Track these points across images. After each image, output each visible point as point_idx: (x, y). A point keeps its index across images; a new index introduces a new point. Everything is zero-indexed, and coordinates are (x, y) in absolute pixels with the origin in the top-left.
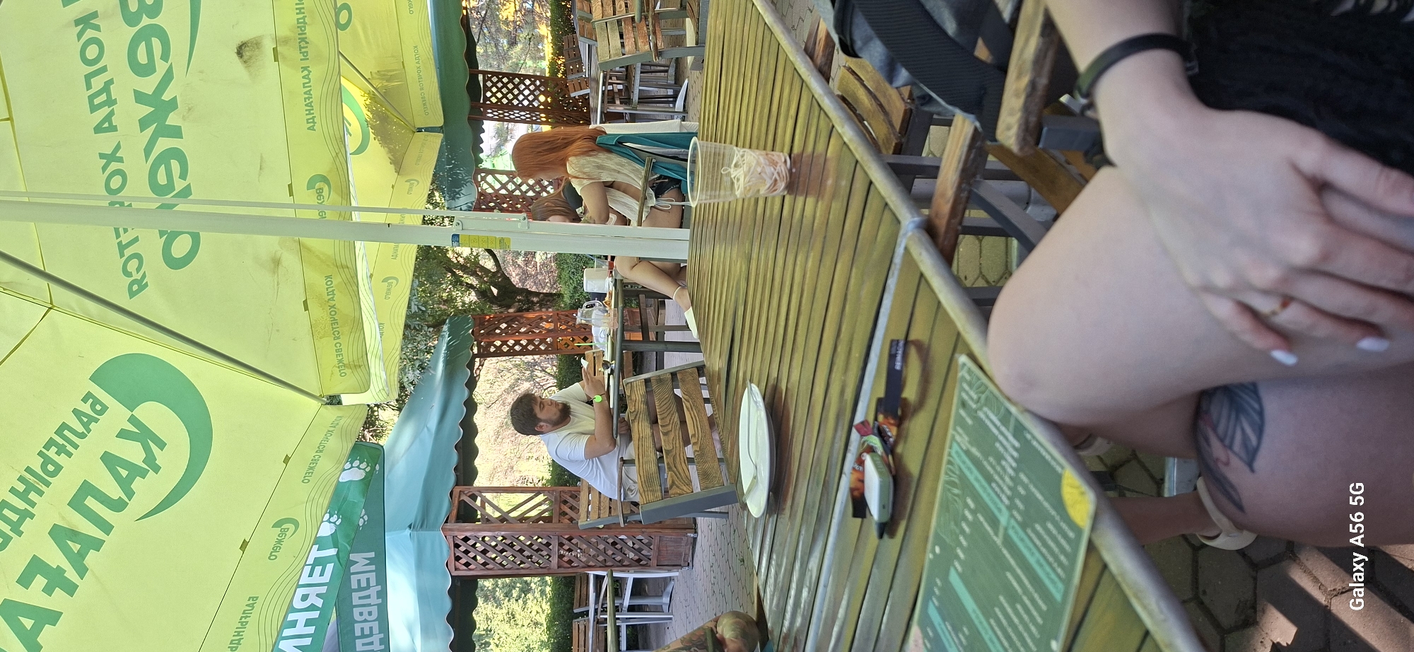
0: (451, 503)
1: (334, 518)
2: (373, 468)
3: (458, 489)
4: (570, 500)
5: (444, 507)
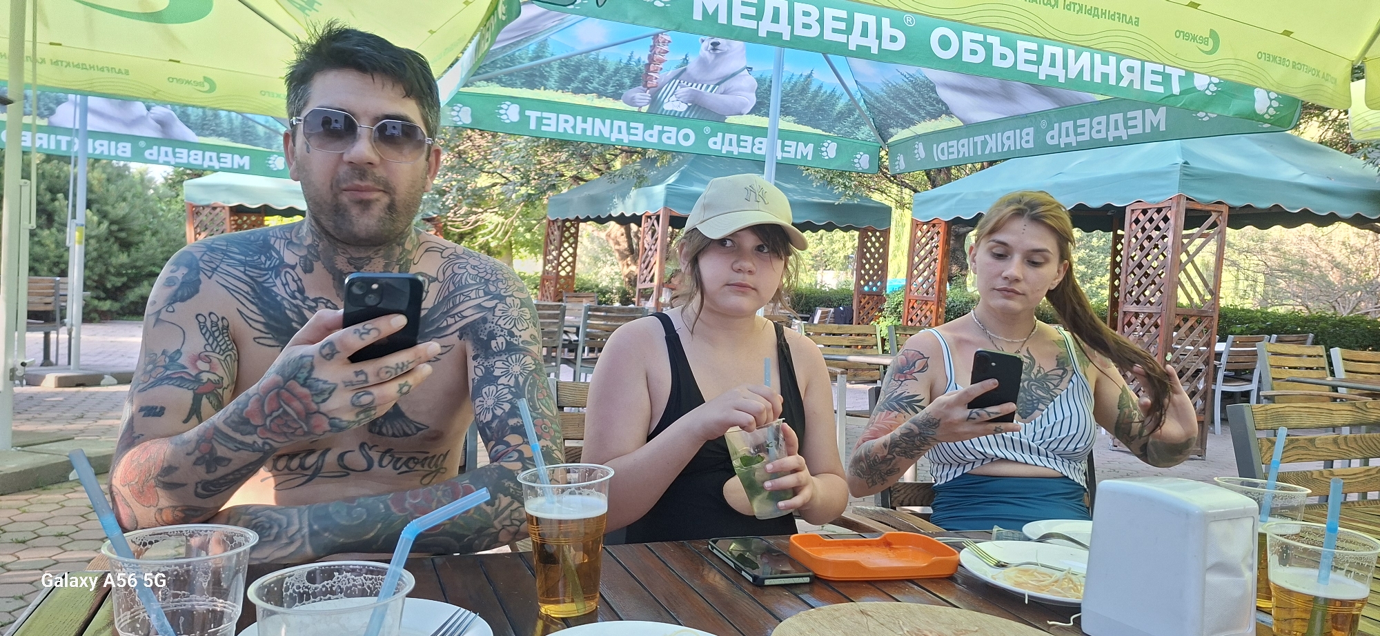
0: (1209, 203)
1: (1213, 88)
2: (1266, 121)
3: (1225, 210)
4: (1201, 327)
5: (1204, 196)
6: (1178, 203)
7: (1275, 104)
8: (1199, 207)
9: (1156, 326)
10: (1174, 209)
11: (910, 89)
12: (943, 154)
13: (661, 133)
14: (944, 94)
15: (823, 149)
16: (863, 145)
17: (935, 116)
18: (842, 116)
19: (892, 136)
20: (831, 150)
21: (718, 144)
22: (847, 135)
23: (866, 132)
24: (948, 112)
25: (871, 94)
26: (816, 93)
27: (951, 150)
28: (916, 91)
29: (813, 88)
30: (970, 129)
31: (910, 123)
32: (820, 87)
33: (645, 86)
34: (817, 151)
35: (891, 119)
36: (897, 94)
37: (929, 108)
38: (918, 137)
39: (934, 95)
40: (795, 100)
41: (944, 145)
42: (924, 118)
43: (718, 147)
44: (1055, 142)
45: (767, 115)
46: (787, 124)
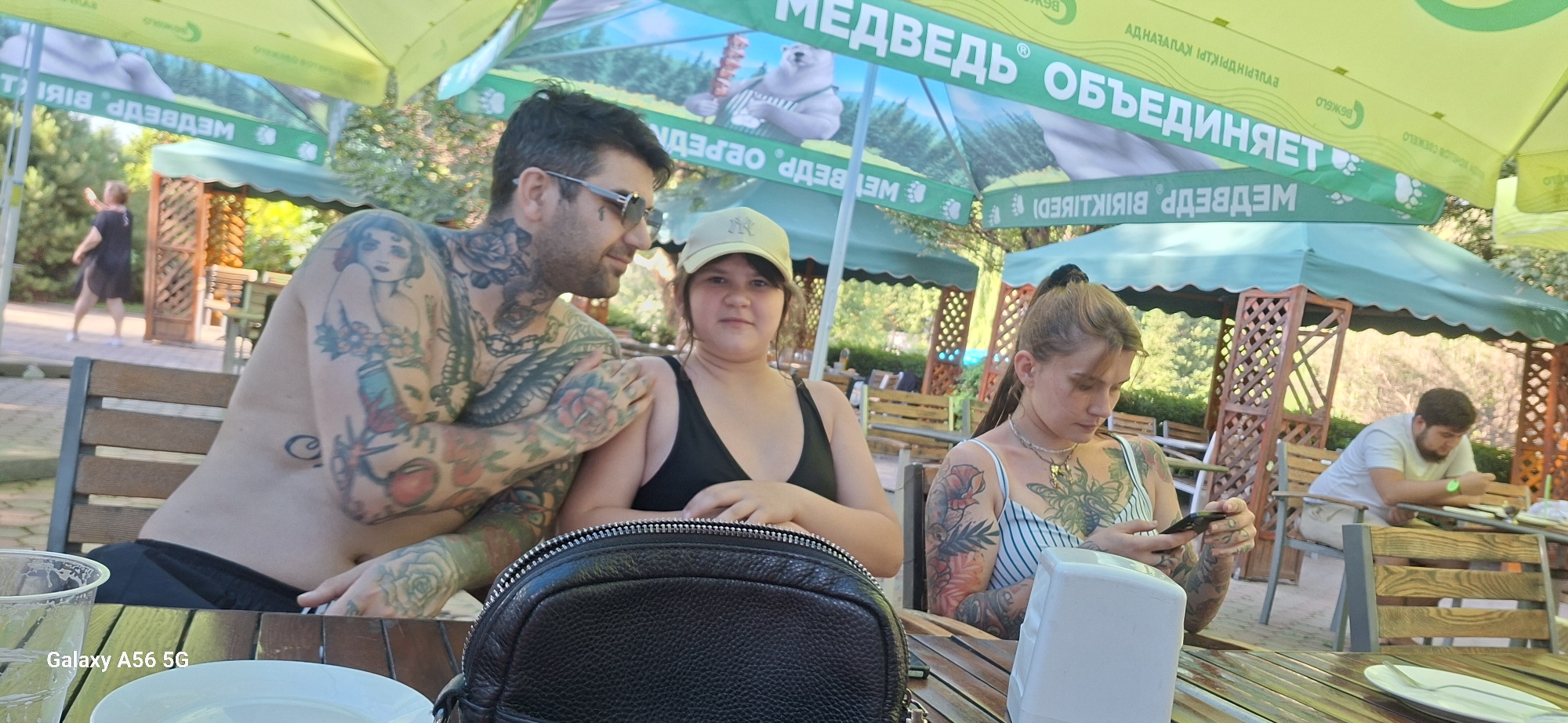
0: (1331, 299)
1: (1352, 168)
2: (1406, 212)
3: (1348, 308)
4: (1309, 436)
5: (1327, 290)
6: (1298, 296)
7: (1418, 193)
8: (1320, 302)
9: (1259, 430)
10: (1292, 301)
11: (1014, 132)
12: (1044, 211)
13: (726, 150)
14: (1053, 143)
15: (910, 190)
16: (955, 193)
17: (1039, 166)
18: (936, 155)
19: (988, 184)
20: (918, 193)
21: (791, 170)
22: (938, 177)
23: (960, 178)
24: (1055, 164)
25: (970, 134)
26: (909, 125)
27: (1053, 208)
28: (1022, 135)
29: (906, 119)
30: (1077, 185)
31: (1008, 171)
32: (914, 119)
33: (713, 92)
34: (902, 193)
35: (990, 164)
36: (1000, 136)
37: (1034, 157)
38: (1017, 189)
39: (1040, 143)
40: (885, 131)
41: (1046, 201)
42: (1027, 168)
43: (789, 174)
44: (1171, 211)
45: (850, 143)
46: (871, 157)
